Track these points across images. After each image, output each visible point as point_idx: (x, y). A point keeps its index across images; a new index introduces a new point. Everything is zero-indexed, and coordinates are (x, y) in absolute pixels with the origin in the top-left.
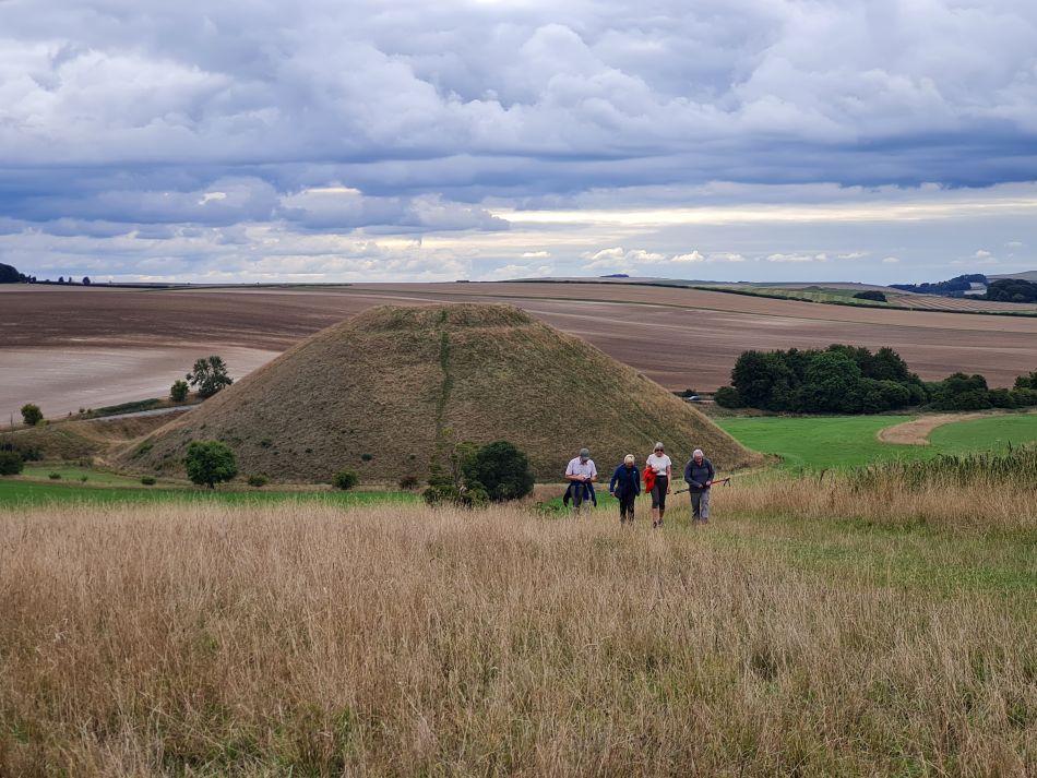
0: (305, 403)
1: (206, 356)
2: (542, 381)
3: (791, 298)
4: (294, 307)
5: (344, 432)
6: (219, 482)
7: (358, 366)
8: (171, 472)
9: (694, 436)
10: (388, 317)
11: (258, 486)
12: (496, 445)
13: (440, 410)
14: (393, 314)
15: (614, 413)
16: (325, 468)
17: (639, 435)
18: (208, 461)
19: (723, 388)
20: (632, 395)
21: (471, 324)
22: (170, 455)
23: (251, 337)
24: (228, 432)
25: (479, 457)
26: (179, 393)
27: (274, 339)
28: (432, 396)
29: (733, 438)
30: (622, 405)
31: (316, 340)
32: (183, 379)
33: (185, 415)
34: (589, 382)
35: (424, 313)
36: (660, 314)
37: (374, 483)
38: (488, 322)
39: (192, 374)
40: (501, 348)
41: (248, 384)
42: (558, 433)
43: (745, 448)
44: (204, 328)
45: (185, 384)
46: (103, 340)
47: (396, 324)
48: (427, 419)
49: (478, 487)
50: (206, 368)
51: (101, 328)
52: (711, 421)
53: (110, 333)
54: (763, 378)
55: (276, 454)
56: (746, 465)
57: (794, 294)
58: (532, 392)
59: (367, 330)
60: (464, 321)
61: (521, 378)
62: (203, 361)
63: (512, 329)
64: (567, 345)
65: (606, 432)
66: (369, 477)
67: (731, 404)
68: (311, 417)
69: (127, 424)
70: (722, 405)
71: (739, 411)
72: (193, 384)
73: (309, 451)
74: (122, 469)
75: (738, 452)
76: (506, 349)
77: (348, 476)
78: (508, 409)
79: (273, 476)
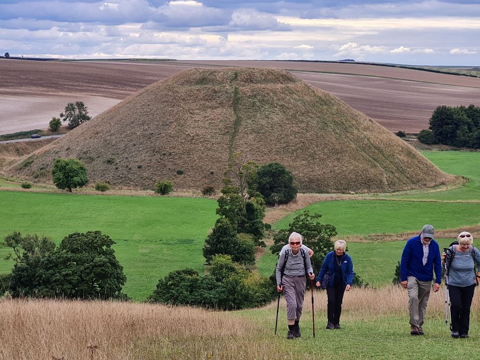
0: (138, 134)
1: (74, 101)
2: (302, 122)
3: (462, 75)
4: (137, 72)
5: (164, 155)
6: (76, 187)
7: (175, 109)
8: (45, 180)
9: (408, 162)
10: (198, 76)
11: (103, 191)
12: (270, 165)
13: (231, 140)
14: (200, 73)
15: (353, 145)
16: (151, 179)
17: (370, 161)
18: (68, 173)
19: (423, 131)
20: (365, 133)
21: (255, 82)
22: (44, 168)
23: (107, 90)
24: (85, 153)
25: (258, 173)
26: (55, 126)
27: (122, 92)
28: (226, 131)
29: (434, 165)
30: (358, 140)
31: (147, 91)
32: (58, 117)
33: (56, 140)
34: (336, 123)
35: (222, 73)
36: (376, 82)
37: (185, 190)
38: (266, 81)
39: (64, 113)
40: (275, 98)
41: (99, 120)
42: (314, 158)
43: (442, 172)
44: (76, 84)
45: (59, 119)
46: (8, 90)
47: (202, 81)
48: (223, 147)
49: (257, 195)
50: (73, 109)
51: (7, 82)
52: (419, 153)
53: (12, 86)
54: (451, 124)
55: (117, 168)
56: (443, 184)
57: (465, 72)
58: (296, 129)
59: (182, 84)
60: (250, 80)
61: (288, 119)
62: (72, 105)
63: (283, 86)
64: (320, 98)
65: (347, 158)
66: (182, 186)
67: (429, 142)
68: (142, 143)
69: (18, 146)
70: (423, 142)
71: (434, 146)
72: (64, 120)
73: (140, 167)
74: (12, 177)
75: (437, 174)
76: (279, 100)
77: (166, 185)
78: (279, 141)
79: (114, 184)
